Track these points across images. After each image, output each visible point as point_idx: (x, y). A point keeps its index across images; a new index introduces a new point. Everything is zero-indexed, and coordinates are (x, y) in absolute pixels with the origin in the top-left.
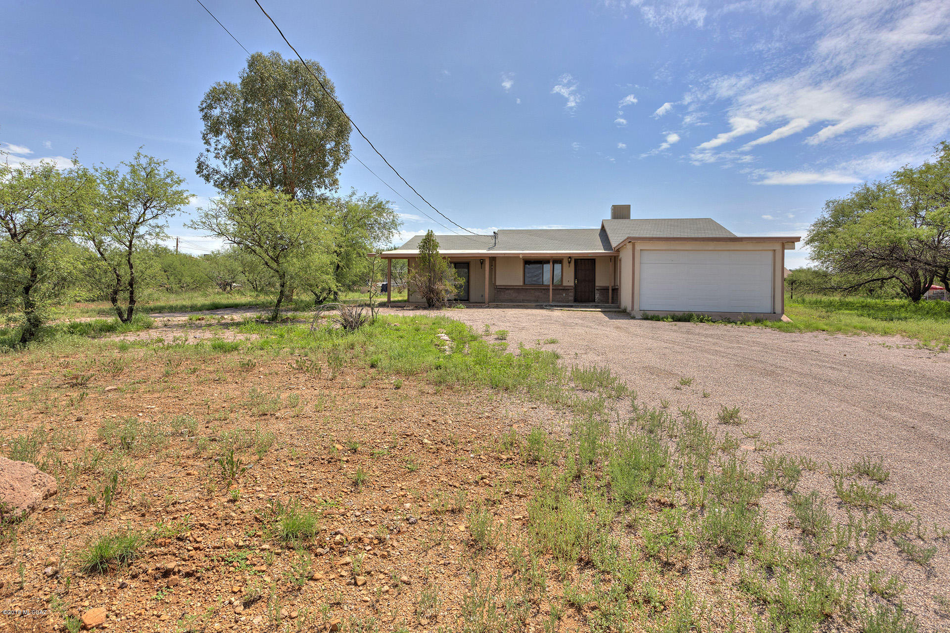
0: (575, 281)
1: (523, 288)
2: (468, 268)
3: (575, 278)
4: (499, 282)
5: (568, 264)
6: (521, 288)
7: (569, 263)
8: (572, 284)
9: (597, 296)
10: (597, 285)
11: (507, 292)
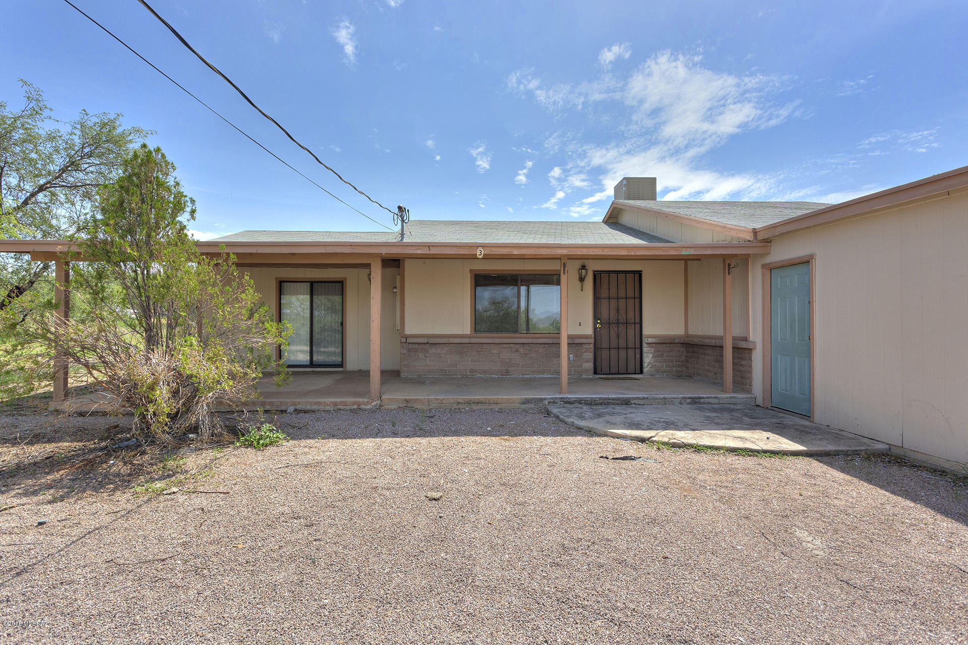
0: (595, 324)
1: (474, 340)
2: (342, 293)
3: (596, 317)
4: (411, 329)
5: (579, 283)
6: (466, 340)
7: (582, 279)
8: (589, 331)
9: (648, 359)
10: (646, 332)
11: (433, 351)
